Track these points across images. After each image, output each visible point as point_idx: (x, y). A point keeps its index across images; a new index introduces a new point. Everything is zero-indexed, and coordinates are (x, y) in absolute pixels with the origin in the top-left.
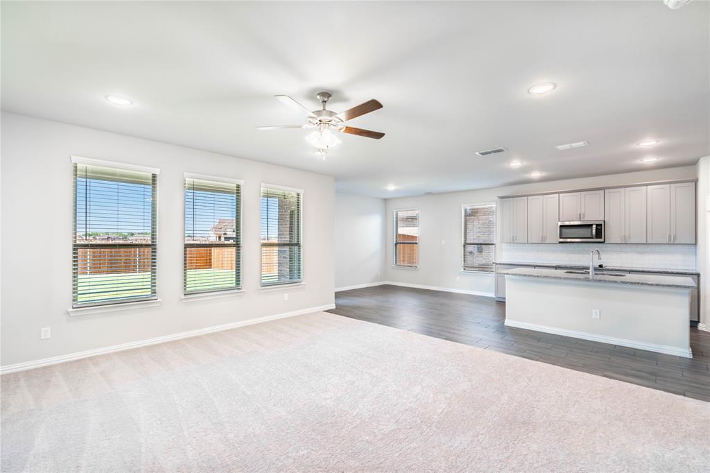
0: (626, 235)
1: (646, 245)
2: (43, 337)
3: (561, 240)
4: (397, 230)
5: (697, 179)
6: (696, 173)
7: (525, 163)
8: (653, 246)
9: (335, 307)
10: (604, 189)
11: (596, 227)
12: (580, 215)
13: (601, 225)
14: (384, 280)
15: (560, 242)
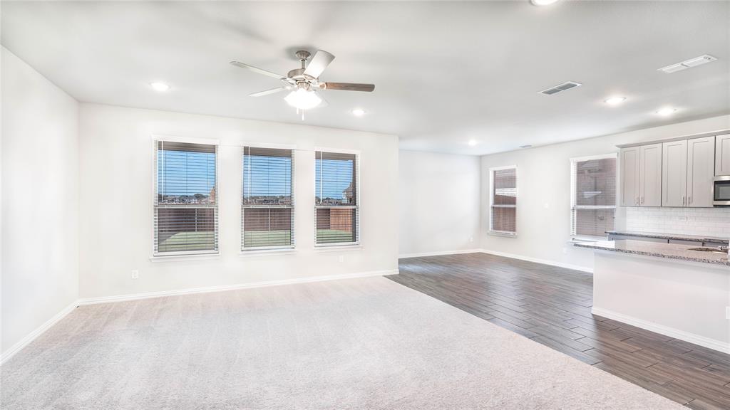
2: (133, 277)
4: (495, 191)
7: (630, 98)
9: (398, 273)
14: (480, 248)
15: (715, 206)
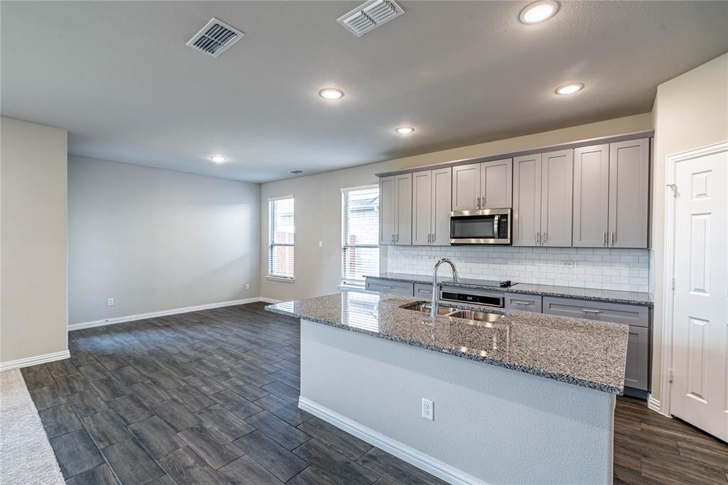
0: (542, 234)
1: (571, 250)
3: (453, 241)
5: (653, 132)
6: (651, 122)
8: (584, 252)
10: (511, 156)
11: (499, 220)
12: (479, 200)
13: (506, 216)
14: (260, 296)
15: (453, 245)
